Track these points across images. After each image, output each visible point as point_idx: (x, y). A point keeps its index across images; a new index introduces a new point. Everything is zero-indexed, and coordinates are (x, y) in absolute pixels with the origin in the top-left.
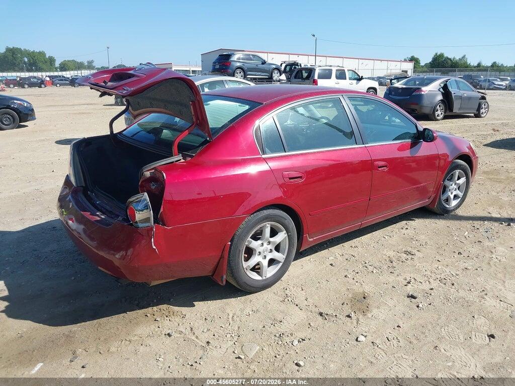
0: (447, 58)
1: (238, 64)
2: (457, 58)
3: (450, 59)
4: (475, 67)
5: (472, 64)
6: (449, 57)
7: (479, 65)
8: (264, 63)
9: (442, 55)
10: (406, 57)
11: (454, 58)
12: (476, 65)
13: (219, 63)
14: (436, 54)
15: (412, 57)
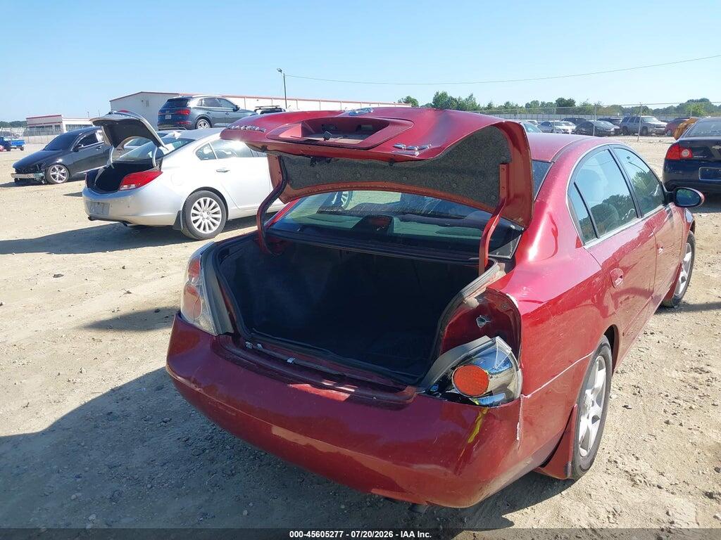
0: (452, 98)
1: (200, 113)
2: (464, 98)
3: (456, 101)
4: (485, 109)
5: (482, 106)
6: (454, 97)
7: (490, 106)
8: (236, 109)
9: (444, 95)
10: (400, 98)
11: (459, 99)
12: (486, 106)
13: (171, 111)
14: (438, 93)
15: (408, 98)
